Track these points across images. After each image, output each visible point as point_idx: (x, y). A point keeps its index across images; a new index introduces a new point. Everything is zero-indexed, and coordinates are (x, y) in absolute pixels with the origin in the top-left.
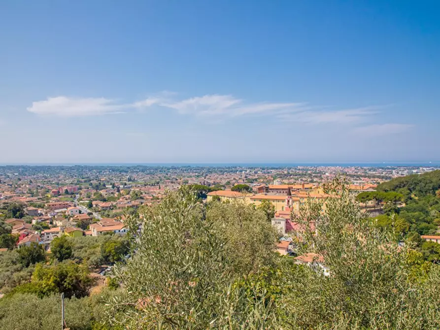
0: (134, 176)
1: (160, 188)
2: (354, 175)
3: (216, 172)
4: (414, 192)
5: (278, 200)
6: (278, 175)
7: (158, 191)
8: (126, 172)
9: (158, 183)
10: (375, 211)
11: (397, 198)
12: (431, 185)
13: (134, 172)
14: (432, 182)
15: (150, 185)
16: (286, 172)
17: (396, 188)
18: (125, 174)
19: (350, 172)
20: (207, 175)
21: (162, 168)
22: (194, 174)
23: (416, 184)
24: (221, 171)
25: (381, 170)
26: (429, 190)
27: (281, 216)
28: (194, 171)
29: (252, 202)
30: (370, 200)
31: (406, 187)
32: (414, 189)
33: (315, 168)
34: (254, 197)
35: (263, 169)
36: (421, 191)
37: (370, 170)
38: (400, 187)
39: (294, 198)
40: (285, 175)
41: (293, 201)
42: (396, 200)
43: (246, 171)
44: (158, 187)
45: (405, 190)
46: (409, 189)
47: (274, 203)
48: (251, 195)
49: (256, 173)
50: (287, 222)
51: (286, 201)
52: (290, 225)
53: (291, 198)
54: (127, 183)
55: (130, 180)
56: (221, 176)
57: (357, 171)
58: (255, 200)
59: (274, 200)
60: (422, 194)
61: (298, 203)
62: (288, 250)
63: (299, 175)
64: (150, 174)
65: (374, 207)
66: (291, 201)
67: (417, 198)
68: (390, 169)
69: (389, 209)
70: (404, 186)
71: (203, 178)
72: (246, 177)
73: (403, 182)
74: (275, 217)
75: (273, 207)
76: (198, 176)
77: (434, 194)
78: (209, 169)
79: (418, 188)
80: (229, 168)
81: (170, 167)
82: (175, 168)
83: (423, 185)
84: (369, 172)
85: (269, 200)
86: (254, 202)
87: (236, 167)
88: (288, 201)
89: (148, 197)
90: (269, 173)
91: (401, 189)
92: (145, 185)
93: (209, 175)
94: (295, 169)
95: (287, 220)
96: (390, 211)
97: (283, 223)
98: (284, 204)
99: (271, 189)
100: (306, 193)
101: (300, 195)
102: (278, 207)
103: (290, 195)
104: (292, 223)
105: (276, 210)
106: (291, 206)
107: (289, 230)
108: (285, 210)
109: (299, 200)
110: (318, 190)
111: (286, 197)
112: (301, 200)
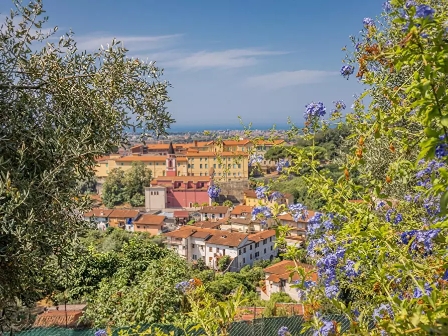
5: (157, 163)
16: (186, 138)
17: (319, 142)
27: (159, 183)
29: (118, 167)
31: (332, 141)
33: (227, 133)
34: (121, 159)
38: (325, 142)
39: (178, 159)
40: (185, 141)
41: (179, 163)
45: (331, 145)
47: (148, 167)
48: (117, 157)
50: (168, 191)
51: (167, 162)
52: (173, 196)
53: (175, 157)
58: (122, 164)
59: (150, 163)
61: (186, 166)
62: (162, 228)
66: (174, 162)
70: (329, 140)
73: (328, 135)
74: (151, 186)
75: (150, 172)
85: (144, 163)
86: (121, 166)
88: (171, 162)
91: (326, 144)
94: (201, 134)
95: (168, 188)
97: (162, 194)
98: (165, 168)
99: (151, 150)
100: (197, 151)
101: (188, 154)
102: (158, 171)
103: (173, 153)
104: (175, 194)
105: (153, 176)
106: (174, 170)
107: (171, 202)
108: (166, 175)
109: (187, 161)
110: (215, 146)
111: (167, 157)
112: (190, 160)
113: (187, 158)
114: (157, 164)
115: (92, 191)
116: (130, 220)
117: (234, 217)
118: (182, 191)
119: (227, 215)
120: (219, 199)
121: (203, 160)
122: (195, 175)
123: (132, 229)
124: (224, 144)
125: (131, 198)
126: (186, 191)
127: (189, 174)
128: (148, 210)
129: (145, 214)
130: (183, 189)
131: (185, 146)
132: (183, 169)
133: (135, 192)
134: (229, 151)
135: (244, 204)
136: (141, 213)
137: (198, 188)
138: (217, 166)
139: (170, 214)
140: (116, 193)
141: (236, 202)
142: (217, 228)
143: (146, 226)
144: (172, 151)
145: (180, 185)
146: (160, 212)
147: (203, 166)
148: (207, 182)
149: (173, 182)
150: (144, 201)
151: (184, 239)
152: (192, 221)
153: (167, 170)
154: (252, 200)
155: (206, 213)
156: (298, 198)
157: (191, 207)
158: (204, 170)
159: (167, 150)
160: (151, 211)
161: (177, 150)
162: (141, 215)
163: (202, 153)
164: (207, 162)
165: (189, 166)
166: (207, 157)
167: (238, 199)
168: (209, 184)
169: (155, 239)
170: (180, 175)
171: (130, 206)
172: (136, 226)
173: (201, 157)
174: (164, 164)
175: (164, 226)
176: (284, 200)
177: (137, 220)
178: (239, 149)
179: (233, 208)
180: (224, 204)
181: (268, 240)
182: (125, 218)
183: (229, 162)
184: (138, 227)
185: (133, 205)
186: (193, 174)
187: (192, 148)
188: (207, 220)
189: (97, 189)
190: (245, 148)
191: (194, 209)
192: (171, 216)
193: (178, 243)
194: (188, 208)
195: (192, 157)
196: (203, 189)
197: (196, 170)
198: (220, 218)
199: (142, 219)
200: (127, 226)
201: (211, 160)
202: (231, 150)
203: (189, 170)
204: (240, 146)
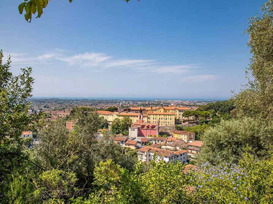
0: (49, 104)
1: (64, 112)
2: (188, 105)
3: (103, 103)
4: (218, 112)
5: (134, 116)
6: (142, 104)
7: (63, 113)
8: (44, 102)
9: (64, 109)
10: (194, 123)
11: (207, 114)
12: (228, 107)
13: (50, 102)
14: (228, 106)
15: (58, 110)
16: (147, 103)
17: (208, 109)
18: (43, 103)
19: (186, 103)
20: (97, 104)
21: (69, 100)
22: (89, 104)
23: (219, 107)
24: (107, 102)
25: (204, 102)
26: (226, 110)
27: (135, 126)
28: (90, 102)
29: (117, 117)
30: (191, 116)
31: (214, 109)
32: (218, 110)
33: (165, 101)
34: (119, 114)
35: (134, 101)
36: (222, 111)
37: (198, 103)
38: (210, 109)
39: (144, 115)
40: (147, 105)
41: (144, 117)
42: (207, 116)
43: (123, 102)
44: (63, 111)
45: (213, 111)
46: (215, 110)
47: (131, 118)
48: (117, 113)
49: (129, 103)
50: (139, 129)
51: (139, 116)
52: (141, 131)
53: (142, 114)
54: (43, 109)
55: (45, 107)
56: (106, 105)
57: (190, 103)
58: (119, 116)
59: (131, 116)
60: (223, 113)
61: (147, 118)
62: (136, 146)
63: (155, 105)
64: (60, 103)
65: (194, 120)
66: (142, 116)
67: (219, 115)
68: (209, 102)
69: (202, 121)
70: (212, 108)
71: (95, 106)
72: (122, 106)
73: (212, 106)
74: (131, 126)
75: (131, 120)
76: (91, 105)
77: (229, 112)
78: (99, 101)
79: (220, 109)
80: (112, 100)
81: (74, 99)
82: (78, 100)
83: (223, 107)
84: (197, 104)
85: (129, 116)
86: (119, 117)
87: (116, 100)
88: (140, 117)
89: (55, 117)
90: (137, 103)
92: (55, 110)
93: (99, 104)
94: (154, 101)
95: (139, 128)
96: (202, 122)
97: (136, 130)
98: (138, 118)
99: (132, 110)
100: (152, 111)
101: (148, 113)
102: (135, 120)
103: (142, 112)
104: (142, 130)
105: (132, 122)
106: (142, 120)
107: (140, 134)
108: (138, 122)
109: (147, 116)
110: (160, 110)
111: (139, 114)
112: (149, 116)
113: (147, 115)
114: (134, 117)
115: (106, 127)
116: (122, 142)
117: (168, 143)
118: (145, 129)
119: (165, 141)
120: (161, 134)
121: (155, 116)
122: (151, 122)
123: (123, 146)
124: (164, 109)
125: (123, 131)
126: (147, 129)
127: (148, 122)
128: (130, 137)
129: (129, 139)
130: (145, 128)
131: (147, 109)
132: (145, 119)
133: (125, 129)
134: (166, 112)
135: (172, 137)
136: (127, 139)
137: (152, 128)
138: (161, 119)
139: (139, 139)
140: (116, 129)
141: (169, 135)
142: (160, 148)
143: (129, 145)
144: (141, 111)
145: (144, 127)
146: (135, 138)
148: (156, 126)
149: (141, 125)
150: (128, 133)
151: (145, 152)
152: (149, 143)
153: (139, 120)
154: (176, 135)
155: (155, 140)
156: (197, 134)
158: (155, 120)
159: (139, 110)
160: (131, 138)
161: (143, 110)
162: (127, 140)
163: (154, 112)
164: (156, 117)
165: (148, 118)
166: (156, 115)
167: (170, 134)
168: (157, 127)
169: (133, 151)
170: (144, 122)
171: (122, 135)
172: (125, 145)
173: (154, 115)
174: (137, 117)
175: (137, 145)
176: (190, 136)
177: (125, 142)
178: (171, 111)
179: (168, 138)
180: (163, 136)
181: (183, 155)
182: (120, 141)
183: (166, 117)
184: (126, 145)
185: (123, 135)
186: (150, 122)
187: (150, 110)
188: (156, 143)
189: (108, 126)
190: (173, 111)
191: (150, 138)
192: (140, 140)
193: (143, 154)
194: (148, 137)
195: (150, 114)
196: (154, 129)
197: (151, 120)
198: (161, 143)
199: (127, 141)
200: (121, 144)
201: (158, 116)
202: (167, 112)
203: (148, 120)
204: (171, 110)
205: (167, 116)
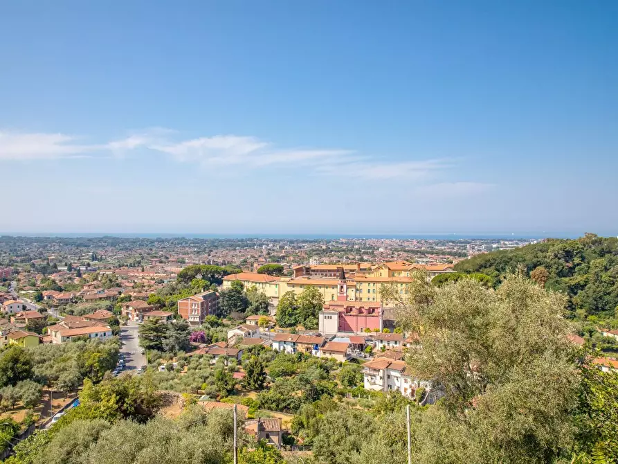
4: (503, 273)
5: (326, 286)
6: (313, 250)
7: (141, 275)
11: (484, 282)
14: (525, 260)
15: (127, 266)
16: (324, 247)
17: (480, 268)
21: (143, 241)
23: (506, 263)
27: (331, 307)
29: (290, 289)
31: (493, 267)
32: (503, 269)
35: (291, 242)
38: (486, 267)
39: (349, 283)
40: (323, 250)
41: (348, 287)
43: (267, 245)
45: (493, 271)
46: (497, 270)
47: (321, 290)
48: (287, 279)
49: (282, 248)
50: (340, 316)
51: (339, 287)
52: (345, 320)
53: (345, 282)
55: (95, 258)
57: (420, 245)
58: (294, 287)
59: (321, 286)
61: (354, 289)
62: (346, 355)
66: (345, 286)
70: (490, 266)
73: (489, 260)
74: (323, 309)
75: (321, 296)
78: (214, 242)
85: (314, 286)
88: (342, 287)
91: (487, 270)
94: (337, 242)
95: (340, 313)
97: (335, 318)
99: (315, 271)
100: (365, 275)
101: (357, 279)
102: (328, 295)
103: (344, 278)
104: (346, 318)
105: (324, 300)
106: (345, 295)
107: (343, 327)
109: (355, 286)
110: (381, 271)
111: (339, 282)
112: (358, 285)
113: (355, 283)
114: (327, 288)
115: (264, 311)
116: (317, 345)
118: (354, 316)
120: (388, 324)
121: (371, 284)
122: (363, 300)
123: (318, 355)
124: (389, 269)
125: (305, 320)
126: (357, 316)
127: (357, 299)
130: (354, 314)
132: (352, 293)
133: (309, 316)
134: (394, 276)
137: (369, 313)
140: (290, 315)
143: (332, 352)
144: (342, 275)
145: (351, 309)
146: (335, 336)
147: (371, 291)
148: (377, 308)
149: (345, 307)
150: (317, 324)
151: (381, 371)
152: (369, 348)
153: (338, 294)
155: (381, 340)
157: (362, 331)
158: (372, 295)
162: (326, 342)
163: (369, 277)
164: (375, 287)
165: (357, 290)
166: (374, 282)
168: (380, 310)
171: (304, 328)
172: (322, 352)
173: (369, 282)
174: (335, 288)
175: (347, 352)
177: (323, 346)
182: (311, 344)
184: (324, 353)
185: (307, 328)
188: (384, 347)
189: (269, 309)
191: (365, 334)
194: (360, 333)
195: (360, 282)
196: (374, 314)
197: (364, 295)
198: (395, 346)
199: (327, 345)
200: (314, 351)
202: (396, 275)
203: (358, 294)
204: (405, 271)
205: (399, 285)
